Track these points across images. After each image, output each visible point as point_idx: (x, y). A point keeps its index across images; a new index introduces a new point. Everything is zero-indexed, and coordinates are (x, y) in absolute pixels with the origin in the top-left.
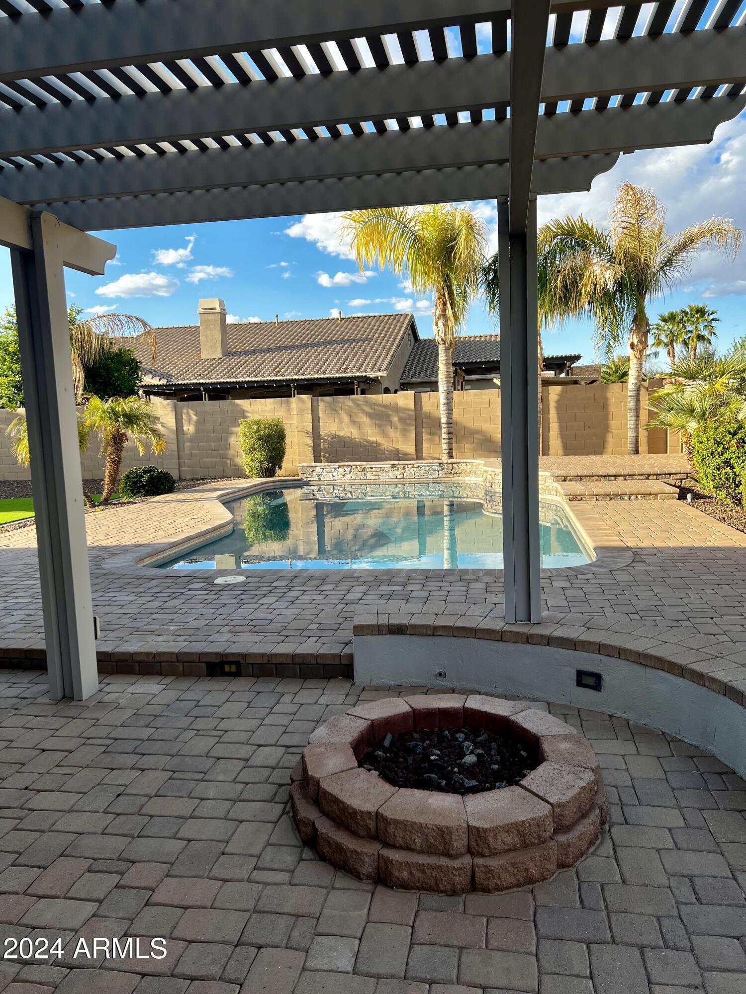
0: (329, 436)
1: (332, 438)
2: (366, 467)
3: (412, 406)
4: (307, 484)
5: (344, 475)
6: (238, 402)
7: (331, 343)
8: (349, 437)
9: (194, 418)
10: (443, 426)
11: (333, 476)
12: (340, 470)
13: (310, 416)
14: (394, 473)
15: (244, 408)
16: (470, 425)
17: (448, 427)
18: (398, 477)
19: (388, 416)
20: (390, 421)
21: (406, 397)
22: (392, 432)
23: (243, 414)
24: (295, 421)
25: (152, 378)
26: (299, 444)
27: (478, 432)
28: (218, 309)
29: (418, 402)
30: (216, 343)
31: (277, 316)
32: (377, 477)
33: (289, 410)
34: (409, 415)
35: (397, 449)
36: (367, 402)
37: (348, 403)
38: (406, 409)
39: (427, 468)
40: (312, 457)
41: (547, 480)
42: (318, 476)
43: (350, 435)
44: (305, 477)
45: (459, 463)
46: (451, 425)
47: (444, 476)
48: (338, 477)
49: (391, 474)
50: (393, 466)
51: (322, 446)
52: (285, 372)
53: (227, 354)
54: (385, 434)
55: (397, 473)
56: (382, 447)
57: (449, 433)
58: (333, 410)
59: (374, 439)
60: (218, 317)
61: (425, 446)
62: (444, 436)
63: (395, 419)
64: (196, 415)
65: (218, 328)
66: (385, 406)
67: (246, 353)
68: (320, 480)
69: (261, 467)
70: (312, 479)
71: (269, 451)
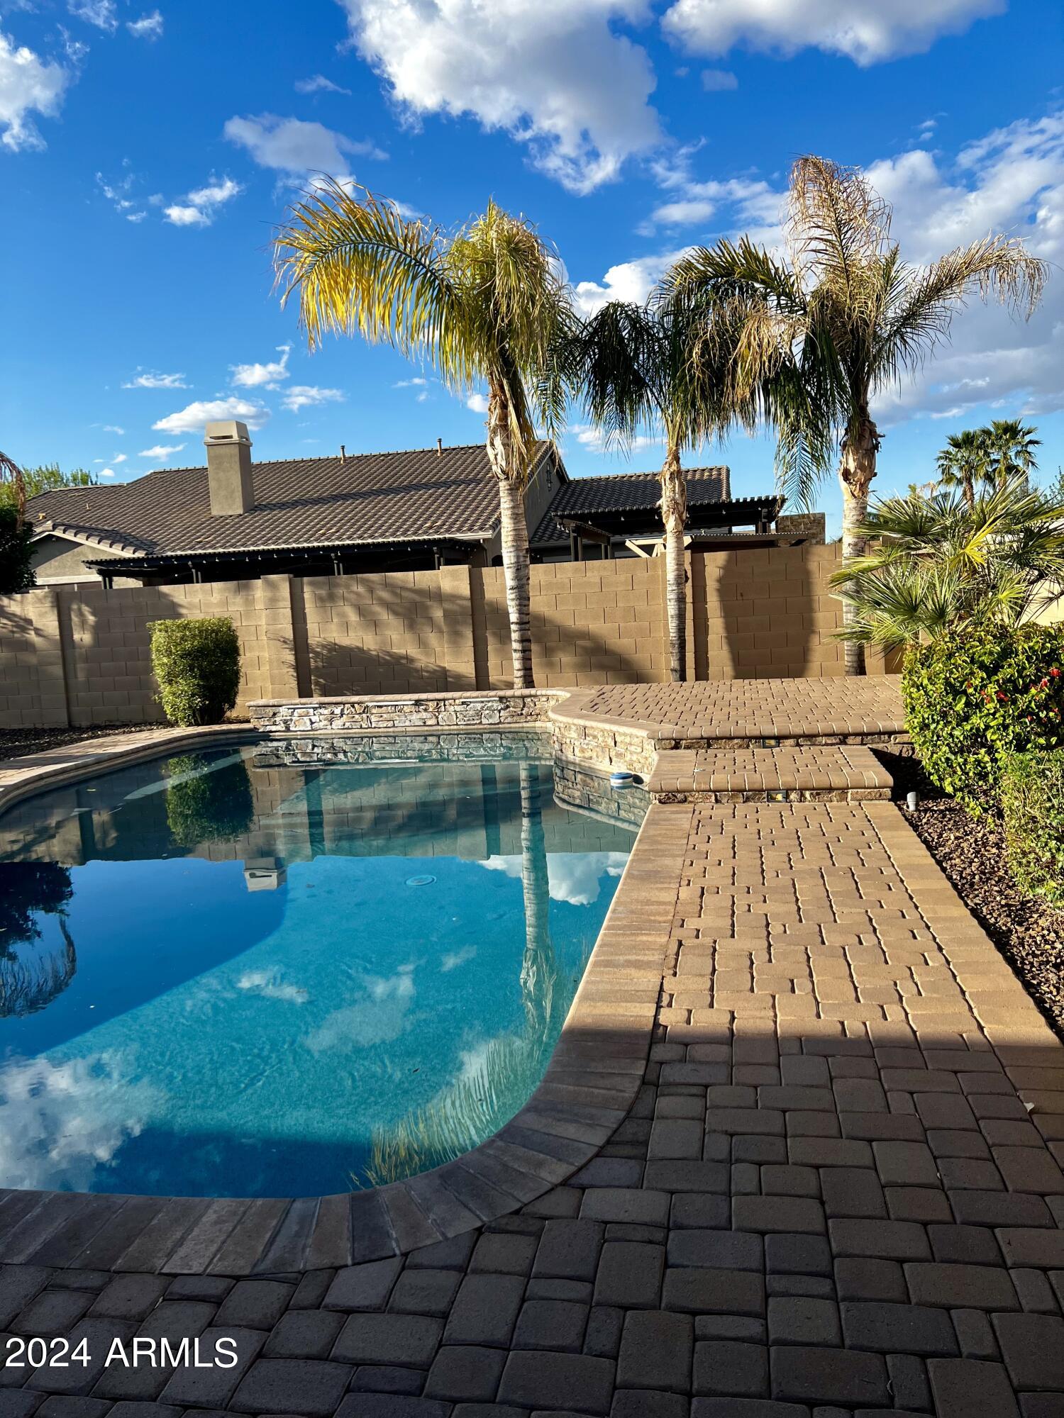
0: (323, 646)
1: (330, 651)
2: (370, 704)
3: (465, 590)
4: (267, 737)
5: (331, 721)
6: (165, 589)
7: (418, 487)
8: (358, 648)
9: (91, 619)
10: (513, 627)
11: (312, 723)
12: (322, 711)
13: (288, 612)
14: (420, 715)
15: (175, 600)
16: (569, 623)
17: (520, 630)
18: (429, 723)
19: (426, 609)
20: (430, 620)
21: (454, 576)
22: (432, 638)
23: (172, 610)
24: (263, 622)
25: (122, 550)
26: (271, 662)
27: (585, 635)
28: (236, 438)
29: (476, 584)
30: (233, 492)
31: (343, 448)
32: (390, 724)
33: (249, 602)
34: (461, 606)
35: (444, 668)
36: (387, 585)
37: (355, 588)
38: (453, 598)
39: (479, 706)
40: (294, 684)
41: (646, 746)
42: (285, 722)
43: (360, 645)
44: (262, 725)
45: (535, 696)
46: (527, 626)
47: (509, 720)
48: (321, 725)
49: (415, 717)
50: (418, 703)
51: (313, 664)
52: (333, 534)
53: (252, 507)
54: (422, 644)
55: (424, 715)
56: (418, 665)
57: (524, 640)
58: (328, 600)
59: (402, 652)
60: (235, 450)
61: (493, 662)
62: (516, 646)
63: (438, 614)
64: (93, 614)
65: (237, 467)
66: (420, 592)
67: (282, 506)
68: (288, 729)
69: (190, 707)
70: (274, 728)
71: (202, 677)
